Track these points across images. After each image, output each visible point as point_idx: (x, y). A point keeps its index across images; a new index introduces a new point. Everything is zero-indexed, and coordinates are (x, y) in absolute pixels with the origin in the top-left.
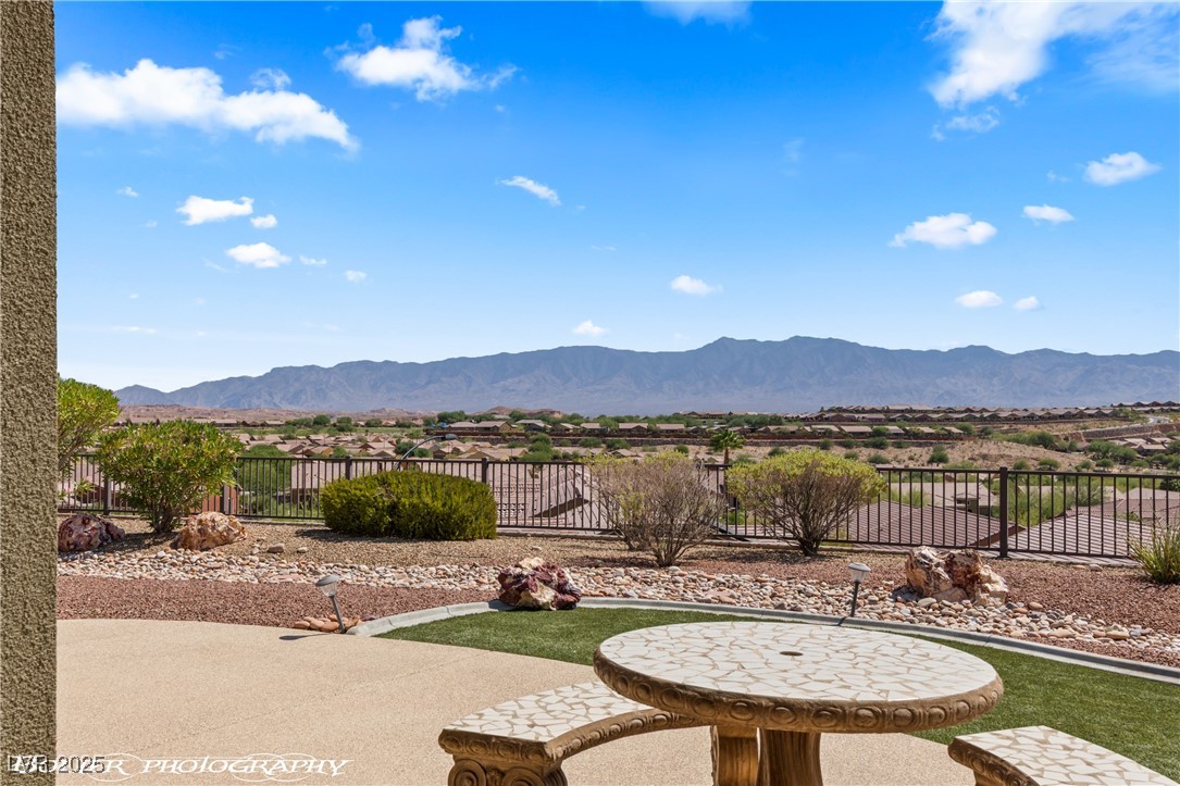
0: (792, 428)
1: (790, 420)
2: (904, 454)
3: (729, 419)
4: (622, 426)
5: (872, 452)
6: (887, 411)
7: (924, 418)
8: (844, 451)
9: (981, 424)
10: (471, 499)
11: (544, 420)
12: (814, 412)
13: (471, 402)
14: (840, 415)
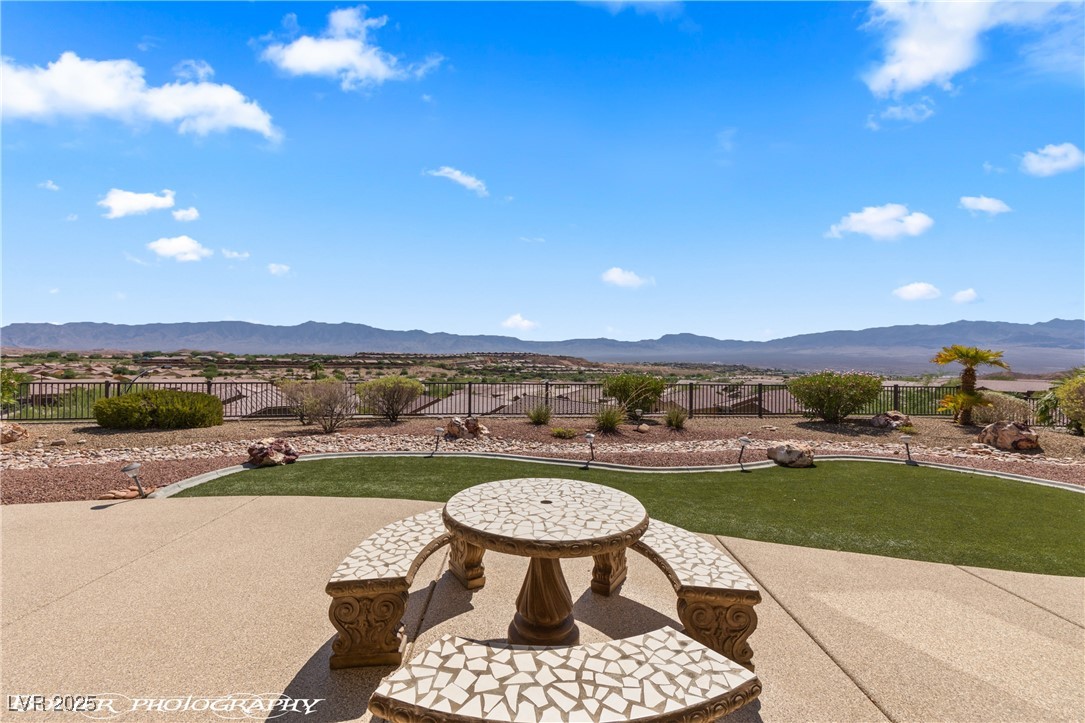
0: (343, 361)
1: (342, 358)
2: (390, 371)
3: (314, 357)
4: (258, 359)
5: (378, 371)
6: (384, 354)
7: (398, 357)
8: (366, 370)
9: (420, 360)
10: (208, 404)
11: (212, 356)
12: (353, 354)
13: (165, 346)
14: (364, 356)
